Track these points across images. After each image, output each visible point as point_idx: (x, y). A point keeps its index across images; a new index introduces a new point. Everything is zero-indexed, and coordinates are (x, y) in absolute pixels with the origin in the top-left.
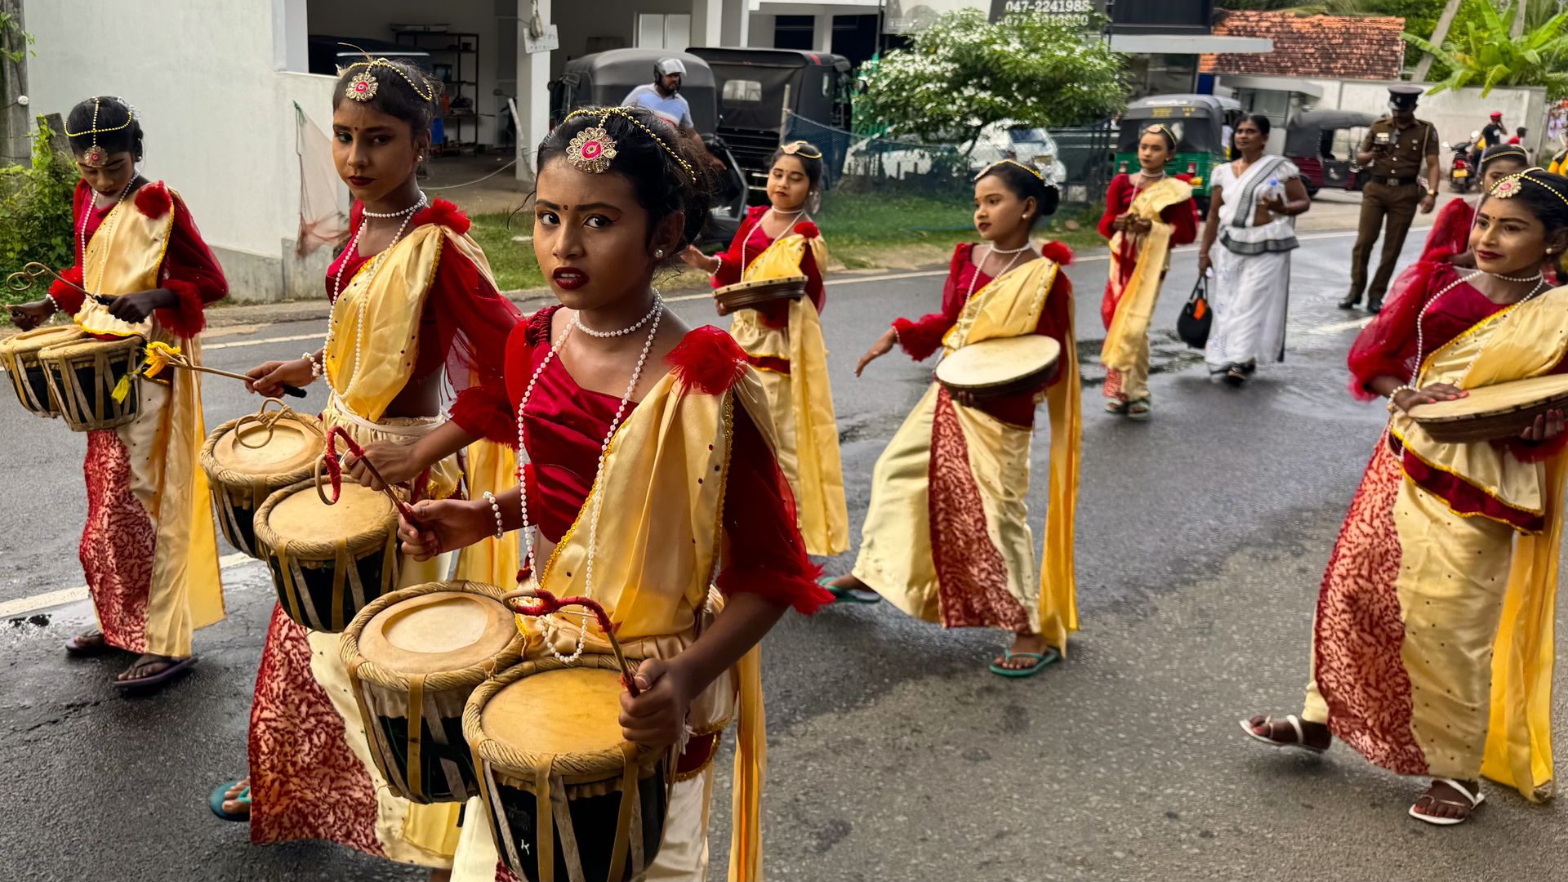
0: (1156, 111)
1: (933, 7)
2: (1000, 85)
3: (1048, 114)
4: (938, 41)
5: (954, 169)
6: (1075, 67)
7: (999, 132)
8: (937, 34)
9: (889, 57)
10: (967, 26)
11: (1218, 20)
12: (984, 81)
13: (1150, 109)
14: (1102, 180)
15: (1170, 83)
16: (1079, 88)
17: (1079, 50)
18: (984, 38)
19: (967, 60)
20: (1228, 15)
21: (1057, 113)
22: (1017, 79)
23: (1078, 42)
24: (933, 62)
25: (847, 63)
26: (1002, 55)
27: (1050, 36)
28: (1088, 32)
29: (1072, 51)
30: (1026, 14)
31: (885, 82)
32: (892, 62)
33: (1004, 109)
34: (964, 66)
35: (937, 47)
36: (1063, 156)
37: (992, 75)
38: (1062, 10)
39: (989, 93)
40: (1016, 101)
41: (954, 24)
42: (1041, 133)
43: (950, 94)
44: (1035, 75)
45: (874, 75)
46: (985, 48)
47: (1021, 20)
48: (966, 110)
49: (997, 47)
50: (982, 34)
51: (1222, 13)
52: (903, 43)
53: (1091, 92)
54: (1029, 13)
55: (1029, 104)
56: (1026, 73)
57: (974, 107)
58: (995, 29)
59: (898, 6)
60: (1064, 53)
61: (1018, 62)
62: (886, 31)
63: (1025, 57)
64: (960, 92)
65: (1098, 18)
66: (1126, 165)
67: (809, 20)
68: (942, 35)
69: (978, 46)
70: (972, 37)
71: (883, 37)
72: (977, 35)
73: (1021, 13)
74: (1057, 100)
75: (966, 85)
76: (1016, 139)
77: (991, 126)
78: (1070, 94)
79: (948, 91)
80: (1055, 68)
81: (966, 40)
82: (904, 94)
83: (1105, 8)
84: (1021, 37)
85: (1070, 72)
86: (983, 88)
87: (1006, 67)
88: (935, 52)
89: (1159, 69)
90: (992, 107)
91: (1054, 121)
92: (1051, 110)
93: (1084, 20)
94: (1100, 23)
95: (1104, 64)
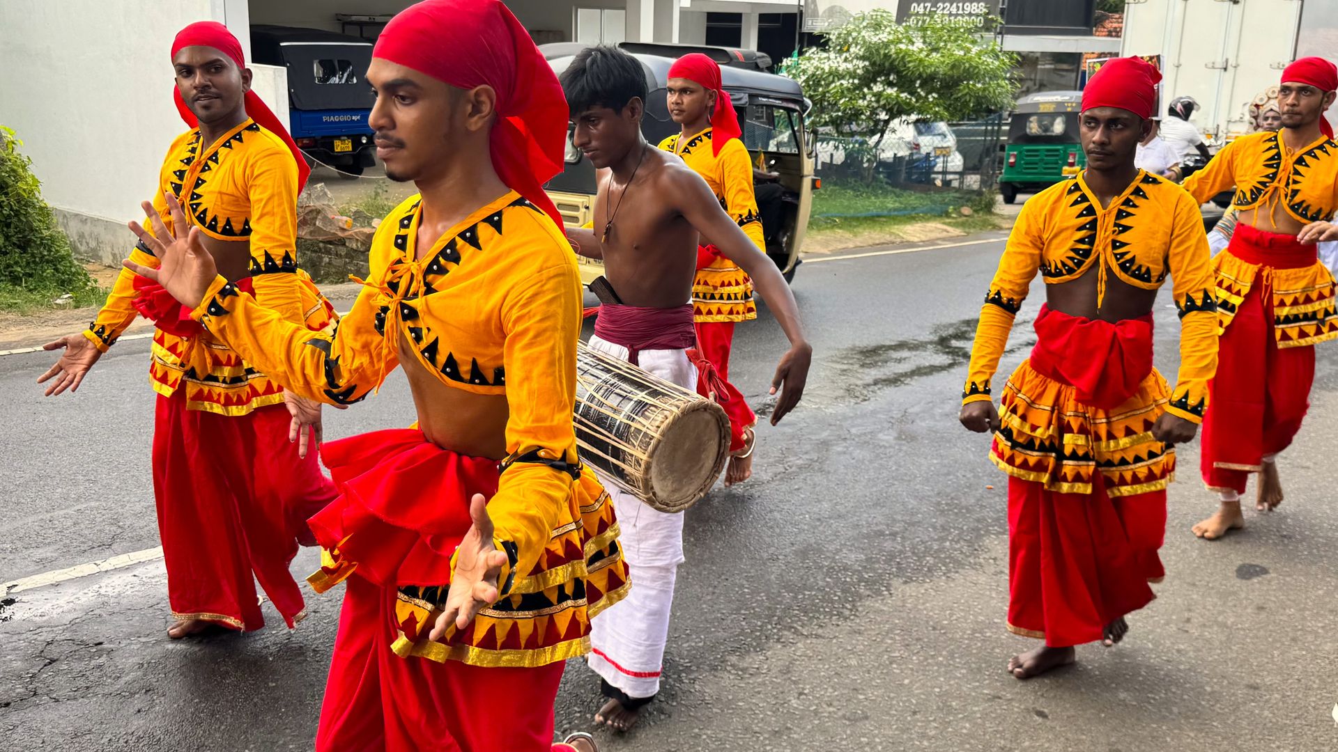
0: (1041, 106)
1: (846, 8)
2: (905, 83)
3: (947, 109)
4: (850, 39)
5: (865, 160)
6: (971, 66)
7: (904, 126)
8: (849, 34)
9: (807, 55)
10: (877, 26)
11: (1099, 22)
12: (891, 78)
13: (1037, 104)
14: (993, 170)
15: (1056, 79)
16: (974, 85)
17: (975, 49)
18: (891, 37)
19: (877, 59)
20: (1108, 18)
21: (955, 108)
22: (920, 76)
23: (974, 42)
24: (846, 60)
25: (769, 60)
26: (907, 53)
27: (950, 36)
28: (983, 34)
29: (969, 50)
30: (928, 15)
31: (804, 78)
32: (809, 59)
33: (909, 104)
34: (873, 64)
35: (849, 46)
36: (961, 148)
37: (898, 73)
38: (960, 12)
39: (895, 89)
40: (919, 98)
41: (865, 24)
42: (942, 126)
43: (861, 90)
44: (936, 73)
45: (794, 72)
46: (892, 46)
47: (924, 21)
48: (875, 105)
49: (903, 47)
50: (890, 33)
51: (1103, 15)
52: (819, 41)
53: (984, 90)
54: (931, 14)
55: (931, 100)
56: (928, 71)
57: (882, 103)
58: (901, 29)
59: (816, 6)
60: (962, 53)
61: (921, 61)
62: (805, 29)
63: (927, 56)
64: (870, 88)
65: (992, 20)
66: (1015, 156)
67: (737, 17)
68: (854, 34)
69: (886, 45)
70: (881, 36)
71: (802, 35)
72: (885, 34)
73: (924, 14)
74: (955, 96)
75: (875, 82)
76: (920, 133)
77: (896, 121)
78: (967, 90)
79: (859, 87)
80: (953, 67)
81: (875, 39)
82: (820, 89)
83: (998, 10)
84: (924, 37)
85: (967, 71)
86: (891, 84)
87: (910, 65)
88: (848, 50)
89: (1048, 66)
90: (897, 103)
91: (952, 115)
92: (950, 105)
93: (979, 22)
94: (994, 25)
95: (997, 63)
